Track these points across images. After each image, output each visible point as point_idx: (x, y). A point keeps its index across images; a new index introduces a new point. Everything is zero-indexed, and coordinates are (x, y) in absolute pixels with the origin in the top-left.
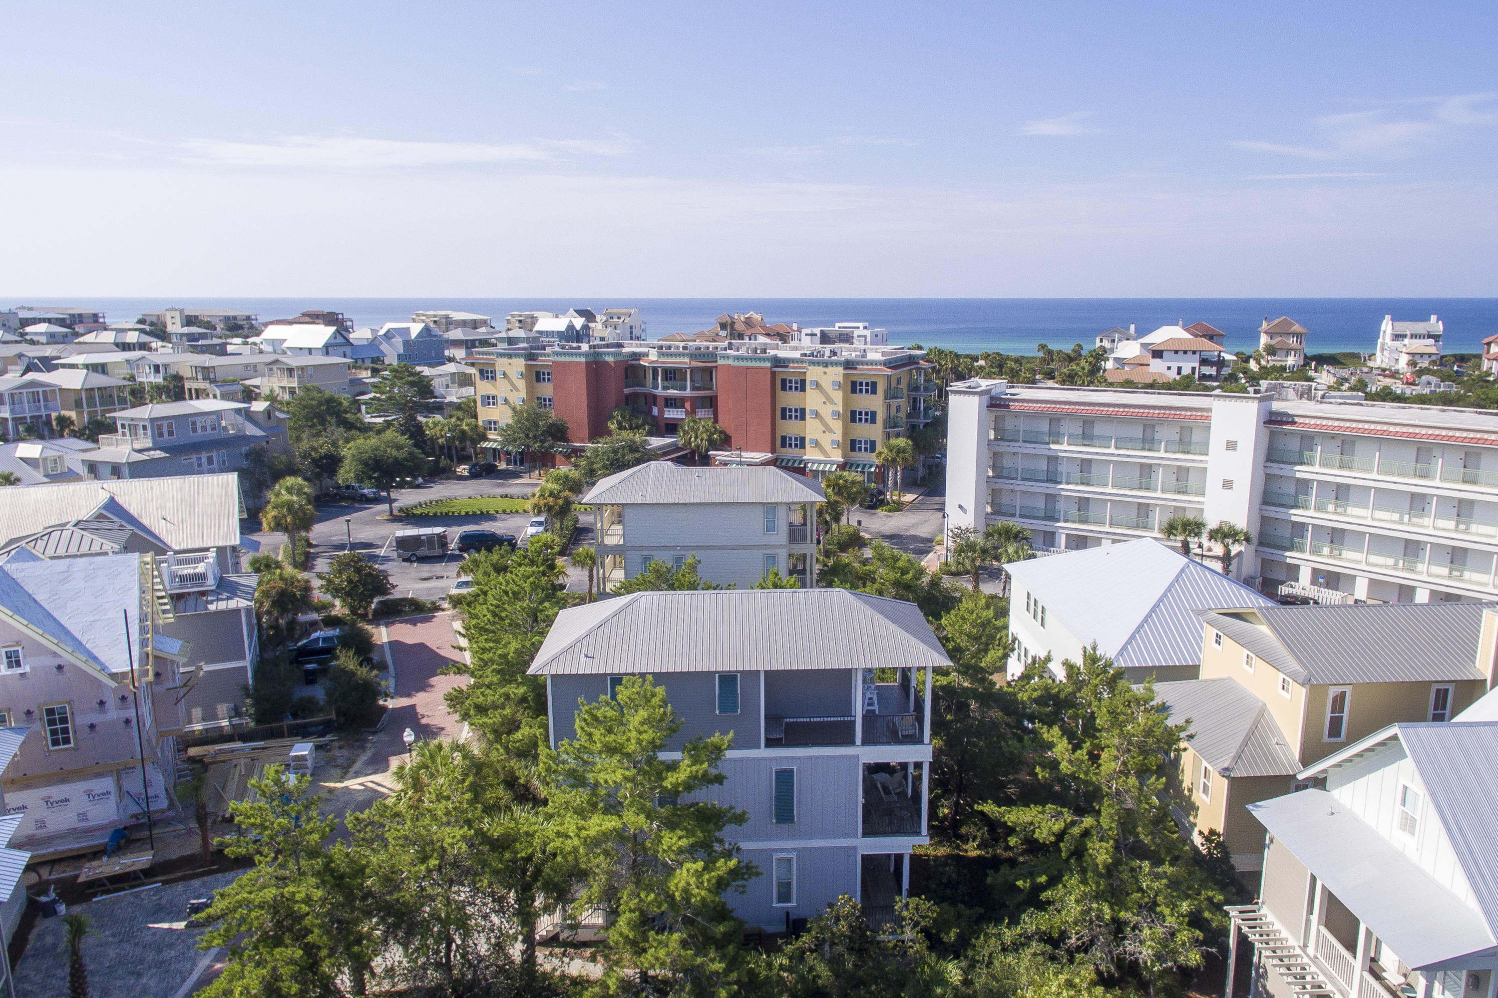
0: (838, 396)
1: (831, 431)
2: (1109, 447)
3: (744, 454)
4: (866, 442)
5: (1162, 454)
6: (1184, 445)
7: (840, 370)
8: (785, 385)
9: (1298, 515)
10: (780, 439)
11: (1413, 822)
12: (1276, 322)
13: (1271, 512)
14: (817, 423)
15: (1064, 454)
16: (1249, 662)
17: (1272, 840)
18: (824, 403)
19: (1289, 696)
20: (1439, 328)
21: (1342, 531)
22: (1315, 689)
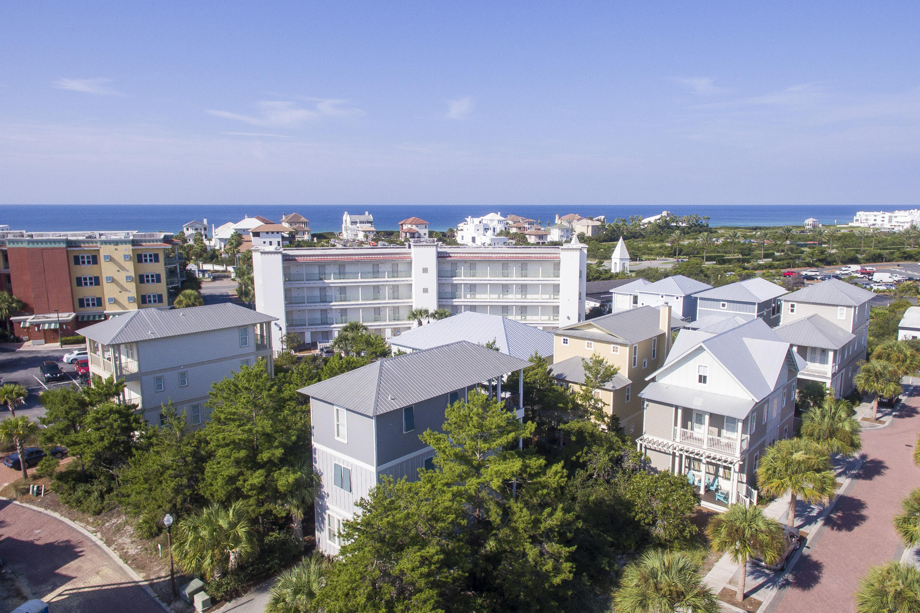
0: (130, 266)
1: (126, 290)
2: (358, 278)
3: (60, 315)
4: (154, 296)
5: (386, 279)
6: (395, 273)
7: (130, 247)
8: (77, 260)
9: (456, 302)
10: (78, 301)
11: (705, 377)
12: (291, 216)
13: (444, 302)
14: (113, 285)
15: (331, 285)
16: (589, 346)
17: (647, 406)
18: (118, 271)
19: (618, 353)
20: (371, 218)
21: (475, 306)
22: (631, 347)
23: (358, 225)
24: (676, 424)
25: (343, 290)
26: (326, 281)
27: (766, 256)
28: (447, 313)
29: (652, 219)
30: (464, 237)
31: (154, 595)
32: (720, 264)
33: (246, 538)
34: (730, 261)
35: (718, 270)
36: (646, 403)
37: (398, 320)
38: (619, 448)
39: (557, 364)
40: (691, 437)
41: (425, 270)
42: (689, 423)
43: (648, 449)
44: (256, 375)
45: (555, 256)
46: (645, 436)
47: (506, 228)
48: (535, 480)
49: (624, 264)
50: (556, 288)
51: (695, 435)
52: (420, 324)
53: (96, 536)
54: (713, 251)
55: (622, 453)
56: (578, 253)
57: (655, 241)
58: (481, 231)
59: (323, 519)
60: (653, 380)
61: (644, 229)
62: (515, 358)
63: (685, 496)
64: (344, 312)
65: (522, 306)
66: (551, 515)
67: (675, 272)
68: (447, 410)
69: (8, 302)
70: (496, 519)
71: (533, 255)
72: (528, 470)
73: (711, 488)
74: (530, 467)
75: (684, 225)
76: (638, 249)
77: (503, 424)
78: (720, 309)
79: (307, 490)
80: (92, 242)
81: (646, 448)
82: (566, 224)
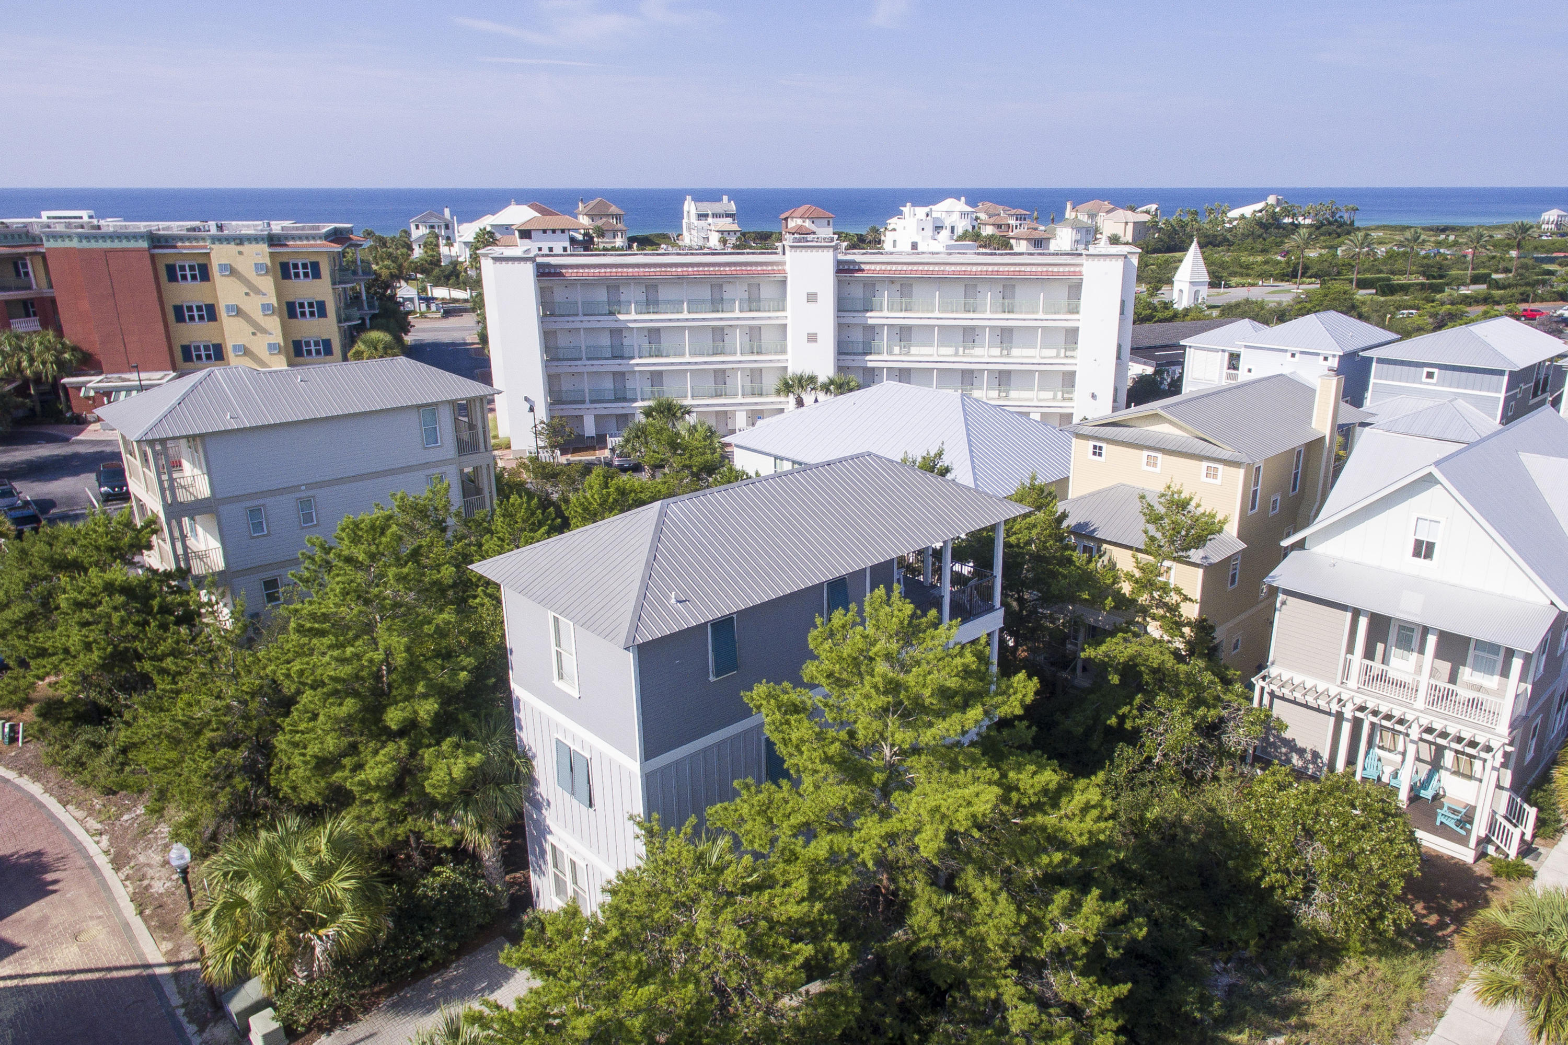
0: (267, 284)
1: (265, 331)
2: (682, 312)
3: (144, 375)
4: (317, 343)
5: (737, 314)
6: (753, 303)
7: (264, 248)
8: (172, 274)
9: (872, 361)
10: (180, 350)
11: (1430, 546)
12: (592, 203)
13: (848, 361)
14: (239, 322)
15: (630, 325)
16: (1152, 462)
17: (1284, 603)
18: (247, 294)
19: (1218, 481)
20: (733, 207)
21: (909, 370)
22: (1248, 467)
23: (710, 220)
24: (1350, 649)
25: (654, 334)
26: (621, 317)
27: (1476, 280)
28: (852, 384)
29: (1248, 211)
30: (898, 244)
31: (176, 1000)
32: (1384, 294)
33: (353, 903)
34: (1404, 289)
35: (1383, 305)
36: (1281, 597)
37: (761, 395)
38: (1218, 698)
39: (1077, 500)
40: (1382, 677)
41: (812, 297)
42: (1380, 647)
43: (1278, 697)
44: (373, 528)
45: (1072, 269)
46: (1273, 671)
47: (974, 227)
48: (1030, 820)
49: (1197, 292)
50: (1072, 336)
51: (1392, 674)
52: (800, 403)
53: (98, 843)
54: (1367, 270)
55: (1224, 713)
56: (1119, 264)
57: (1253, 251)
58: (929, 231)
59: (543, 852)
60: (1300, 545)
61: (1230, 230)
62: (987, 494)
63: (1391, 841)
64: (656, 377)
65: (1000, 372)
66: (1070, 911)
67: (1300, 309)
68: (814, 633)
69: (55, 350)
70: (928, 921)
71: (1028, 269)
72: (1014, 796)
73: (1423, 793)
74: (1017, 789)
75: (1308, 221)
76: (1223, 265)
77: (953, 683)
78: (1421, 383)
79: (501, 790)
80: (196, 239)
81: (1272, 695)
82: (1084, 218)
